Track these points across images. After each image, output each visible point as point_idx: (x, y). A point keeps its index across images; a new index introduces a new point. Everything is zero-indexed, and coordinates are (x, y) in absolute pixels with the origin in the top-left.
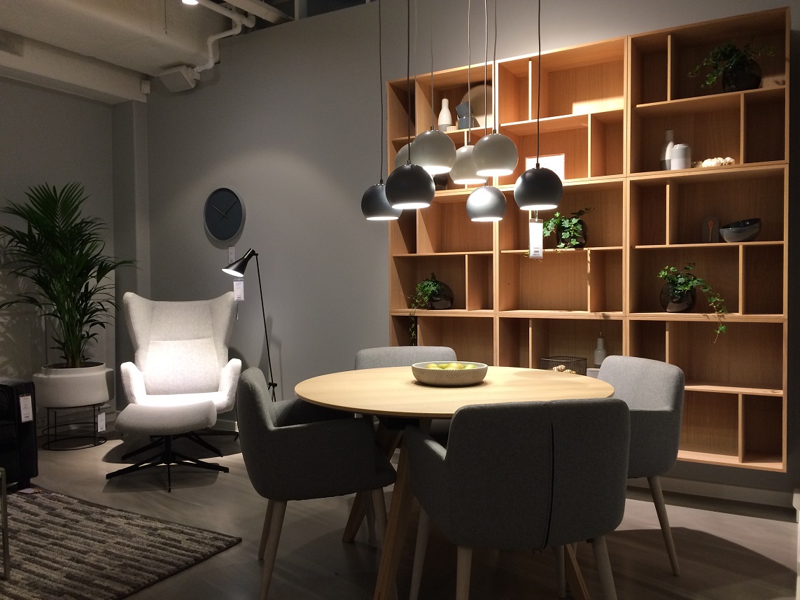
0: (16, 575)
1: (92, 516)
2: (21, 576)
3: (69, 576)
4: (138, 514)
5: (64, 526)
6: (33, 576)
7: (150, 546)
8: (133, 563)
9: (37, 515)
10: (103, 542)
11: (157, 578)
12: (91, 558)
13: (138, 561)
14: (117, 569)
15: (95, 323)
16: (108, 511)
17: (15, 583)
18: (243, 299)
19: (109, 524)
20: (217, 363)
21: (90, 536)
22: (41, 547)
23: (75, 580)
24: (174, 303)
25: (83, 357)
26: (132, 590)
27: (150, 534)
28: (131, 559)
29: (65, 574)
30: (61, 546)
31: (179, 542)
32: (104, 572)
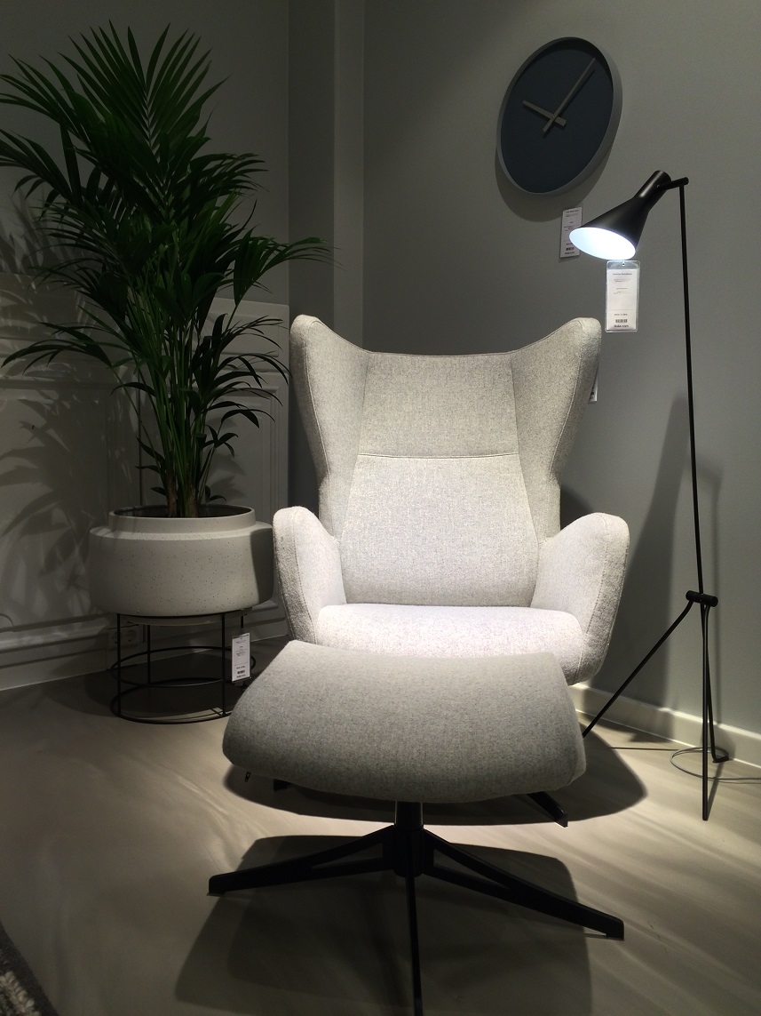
15: (233, 410)
18: (632, 324)
20: (530, 524)
24: (418, 359)
25: (207, 491)
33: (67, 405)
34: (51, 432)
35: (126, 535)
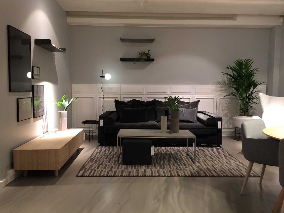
0: (197, 164)
1: (227, 158)
2: (198, 164)
3: (207, 168)
4: (239, 161)
5: (218, 158)
6: (200, 165)
7: (233, 169)
8: (224, 171)
9: (215, 153)
10: (223, 164)
11: (226, 176)
12: (216, 167)
13: (226, 171)
14: (219, 170)
15: (253, 103)
16: (232, 158)
17: (195, 165)
19: (229, 161)
21: (221, 162)
22: (208, 160)
23: (208, 170)
25: (249, 113)
26: (217, 176)
27: (236, 166)
28: (225, 170)
29: (207, 167)
30: (213, 161)
31: (241, 170)
32: (215, 170)
33: (231, 101)
34: (229, 104)
35: (237, 118)
